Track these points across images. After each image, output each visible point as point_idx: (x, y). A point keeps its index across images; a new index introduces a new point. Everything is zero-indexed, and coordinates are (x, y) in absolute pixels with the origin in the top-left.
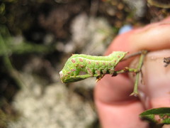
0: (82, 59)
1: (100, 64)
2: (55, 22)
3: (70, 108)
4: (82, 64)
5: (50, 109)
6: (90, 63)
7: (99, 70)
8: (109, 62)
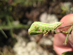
0: (38, 24)
1: (47, 27)
2: (33, 16)
3: (38, 52)
4: (37, 26)
5: (29, 52)
6: (41, 26)
7: (46, 30)
8: (52, 27)
